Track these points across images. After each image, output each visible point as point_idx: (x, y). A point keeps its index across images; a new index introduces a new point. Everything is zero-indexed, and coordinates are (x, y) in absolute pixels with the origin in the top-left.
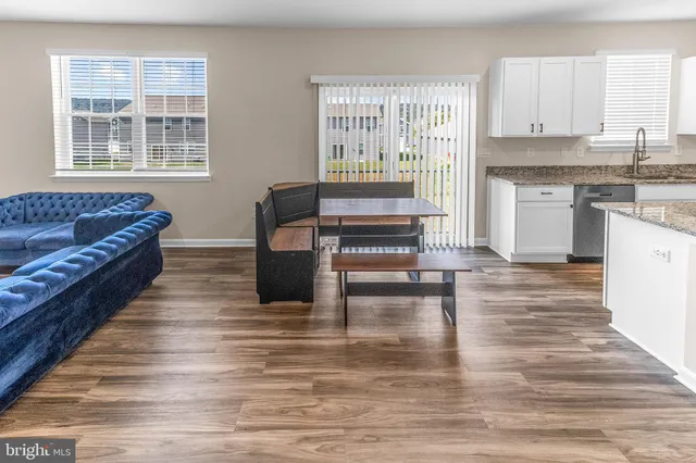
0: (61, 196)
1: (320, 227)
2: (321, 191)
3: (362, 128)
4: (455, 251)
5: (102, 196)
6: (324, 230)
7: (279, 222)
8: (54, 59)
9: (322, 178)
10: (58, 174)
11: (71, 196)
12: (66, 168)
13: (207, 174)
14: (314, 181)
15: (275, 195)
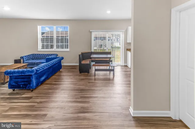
0: (40, 54)
1: (91, 61)
2: (92, 53)
3: (100, 40)
4: (120, 66)
5: (48, 54)
6: (92, 61)
7: (83, 59)
8: (38, 27)
9: (92, 51)
10: (39, 50)
11: (42, 54)
12: (40, 49)
13: (69, 50)
14: (91, 51)
15: (82, 54)
